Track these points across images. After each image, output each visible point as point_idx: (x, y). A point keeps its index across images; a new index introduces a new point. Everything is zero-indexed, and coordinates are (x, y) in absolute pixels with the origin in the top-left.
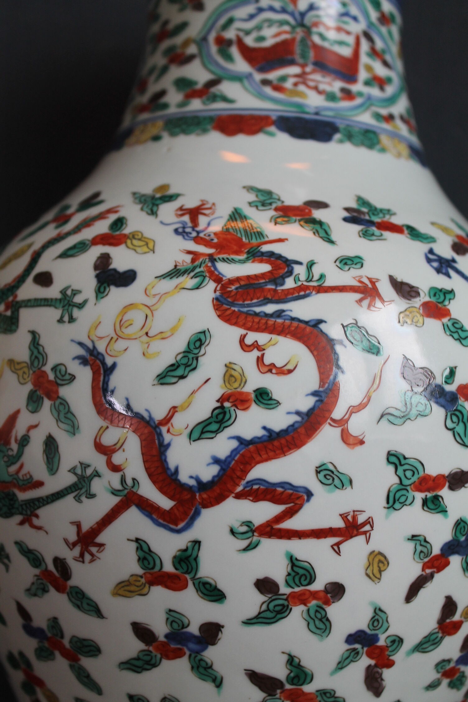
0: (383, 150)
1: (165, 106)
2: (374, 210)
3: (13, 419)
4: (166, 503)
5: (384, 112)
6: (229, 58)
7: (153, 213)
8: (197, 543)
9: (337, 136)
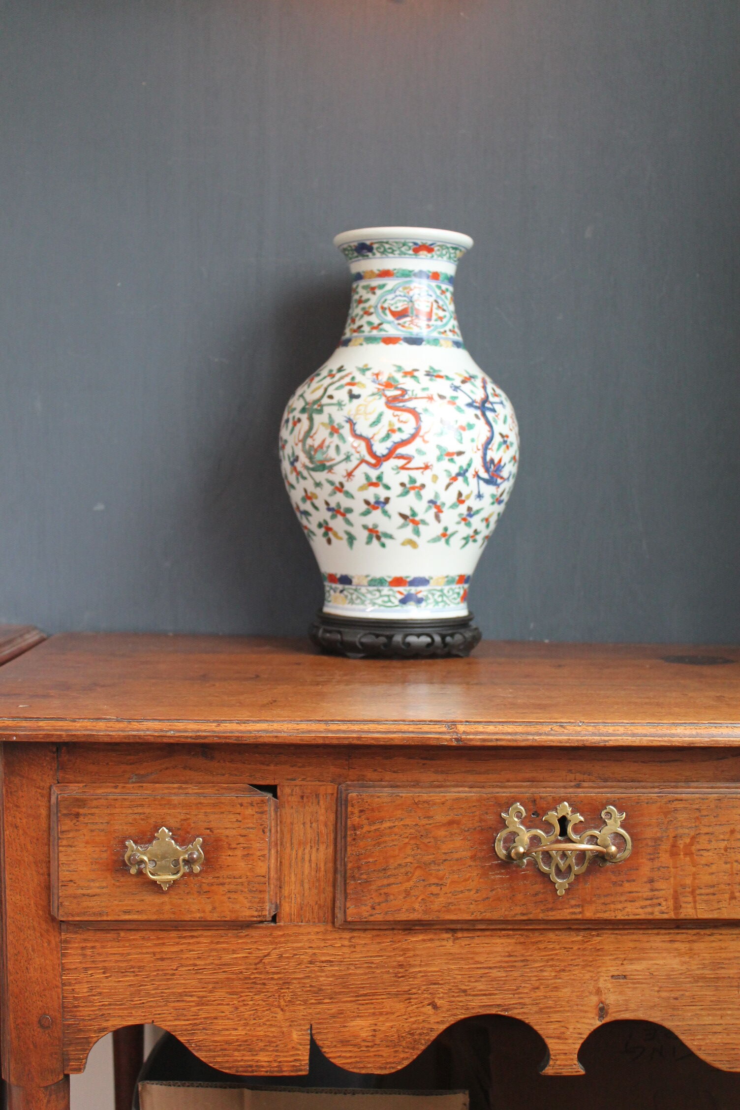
0: (441, 346)
1: (363, 332)
2: (435, 371)
3: (324, 441)
4: (373, 461)
5: (442, 330)
6: (385, 314)
7: (364, 375)
8: (382, 473)
9: (424, 343)
